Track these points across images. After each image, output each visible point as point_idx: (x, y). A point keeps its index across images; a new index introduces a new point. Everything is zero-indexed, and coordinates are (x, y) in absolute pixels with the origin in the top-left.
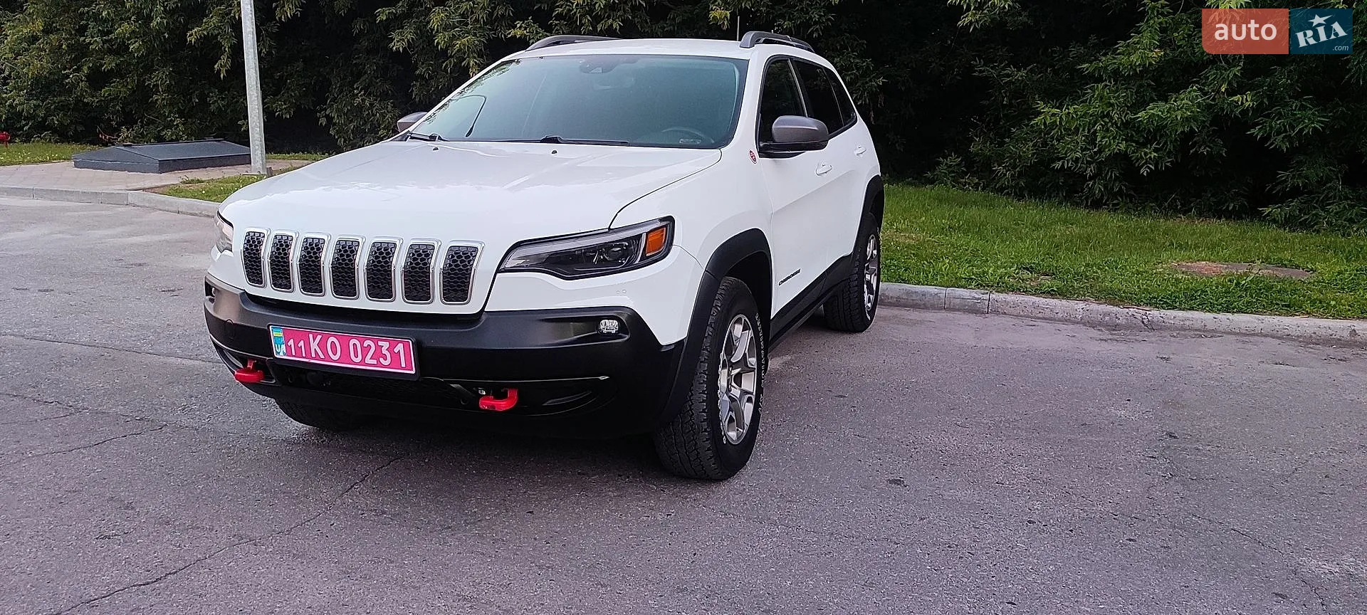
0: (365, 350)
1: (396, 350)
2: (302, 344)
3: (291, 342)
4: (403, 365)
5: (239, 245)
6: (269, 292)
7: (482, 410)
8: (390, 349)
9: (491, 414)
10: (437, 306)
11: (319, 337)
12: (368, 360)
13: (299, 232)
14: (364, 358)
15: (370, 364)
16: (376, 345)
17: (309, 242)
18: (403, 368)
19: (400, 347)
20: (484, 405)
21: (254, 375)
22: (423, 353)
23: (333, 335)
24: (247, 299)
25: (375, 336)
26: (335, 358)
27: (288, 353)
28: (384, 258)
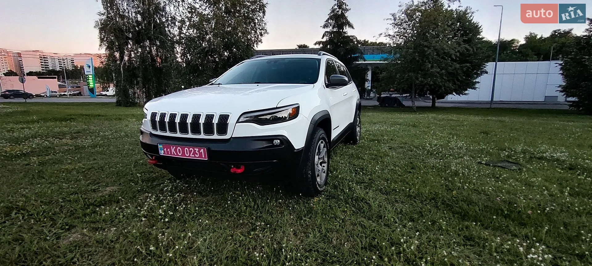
0: (190, 152)
1: (201, 152)
2: (169, 150)
3: (165, 149)
4: (203, 157)
5: (149, 117)
6: (159, 133)
8: (199, 151)
9: (235, 174)
10: (216, 136)
11: (175, 147)
12: (191, 155)
13: (169, 112)
14: (190, 155)
15: (192, 157)
16: (194, 149)
17: (172, 114)
18: (203, 158)
19: (202, 150)
20: (232, 171)
21: (154, 162)
22: (210, 152)
23: (179, 147)
24: (152, 135)
25: (194, 147)
26: (180, 155)
27: (164, 153)
28: (197, 119)
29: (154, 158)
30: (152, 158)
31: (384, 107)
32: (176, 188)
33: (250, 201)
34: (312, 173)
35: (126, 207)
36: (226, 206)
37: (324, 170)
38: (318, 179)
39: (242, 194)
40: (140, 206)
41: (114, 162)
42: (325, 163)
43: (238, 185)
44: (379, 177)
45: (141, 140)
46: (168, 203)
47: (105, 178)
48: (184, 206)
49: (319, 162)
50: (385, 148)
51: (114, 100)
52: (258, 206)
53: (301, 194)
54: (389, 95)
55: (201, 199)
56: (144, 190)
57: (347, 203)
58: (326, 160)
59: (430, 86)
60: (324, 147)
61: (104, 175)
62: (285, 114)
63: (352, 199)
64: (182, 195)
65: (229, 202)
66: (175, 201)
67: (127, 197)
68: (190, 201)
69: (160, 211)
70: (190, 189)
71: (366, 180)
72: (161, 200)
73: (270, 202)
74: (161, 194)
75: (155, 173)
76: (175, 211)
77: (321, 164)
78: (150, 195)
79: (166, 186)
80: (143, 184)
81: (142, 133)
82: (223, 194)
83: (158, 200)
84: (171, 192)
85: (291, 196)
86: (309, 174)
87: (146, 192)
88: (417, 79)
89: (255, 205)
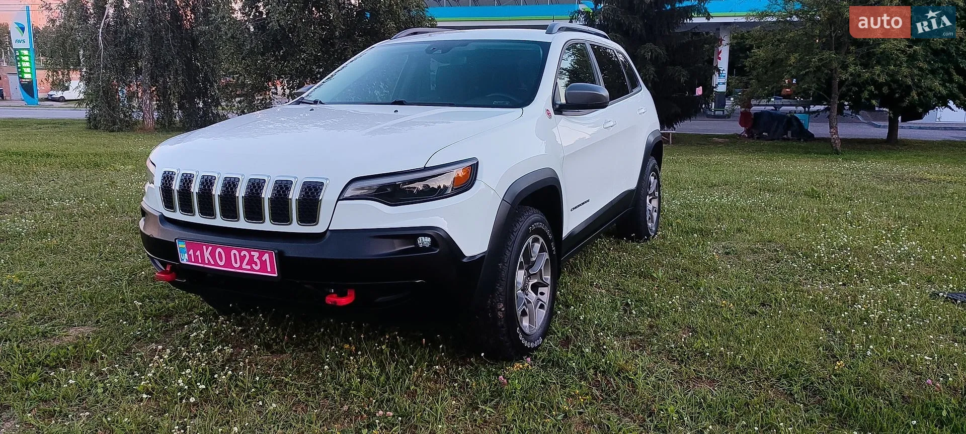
0: (242, 258)
1: (264, 259)
2: (198, 253)
3: (191, 252)
4: (269, 270)
5: (158, 180)
6: (178, 215)
7: (327, 304)
8: (260, 258)
9: (334, 307)
10: (295, 227)
11: (210, 248)
12: (244, 266)
13: (199, 171)
14: (241, 265)
15: (246, 269)
16: (250, 254)
17: (205, 178)
18: (269, 272)
19: (266, 257)
20: (330, 300)
21: (169, 276)
22: (282, 260)
23: (219, 247)
24: (164, 220)
25: (250, 249)
26: (222, 264)
27: (190, 259)
28: (257, 190)
29: (168, 269)
30: (165, 268)
31: (758, 138)
32: (216, 334)
33: (371, 365)
34: (506, 309)
35: (110, 372)
36: (320, 375)
37: (541, 302)
38: (525, 323)
39: (357, 351)
40: (138, 370)
41: (84, 273)
42: (547, 286)
43: (352, 331)
44: (674, 323)
45: (142, 229)
46: (197, 365)
47: (67, 309)
48: (230, 372)
49: (531, 283)
50: (713, 251)
51: (82, 114)
52: (388, 378)
53: (483, 354)
54: (773, 108)
55: (268, 359)
56: (149, 335)
57: (583, 377)
58: (547, 279)
59: (878, 86)
60: (542, 250)
61: (63, 300)
62: (445, 181)
63: (596, 368)
64: (228, 350)
65: (326, 367)
66: (212, 361)
67: (114, 350)
68: (244, 362)
69: (180, 381)
70: (247, 336)
71: (643, 329)
72: (184, 359)
73: (416, 369)
74: (183, 346)
75: (173, 300)
76: (212, 381)
77: (535, 288)
78: (160, 347)
79: (196, 329)
80: (146, 322)
81: (144, 213)
82: (315, 349)
83: (176, 358)
84: (205, 342)
85: (463, 359)
86: (500, 310)
87: (152, 340)
88: (845, 67)
89: (381, 375)
